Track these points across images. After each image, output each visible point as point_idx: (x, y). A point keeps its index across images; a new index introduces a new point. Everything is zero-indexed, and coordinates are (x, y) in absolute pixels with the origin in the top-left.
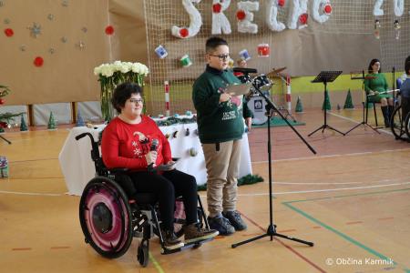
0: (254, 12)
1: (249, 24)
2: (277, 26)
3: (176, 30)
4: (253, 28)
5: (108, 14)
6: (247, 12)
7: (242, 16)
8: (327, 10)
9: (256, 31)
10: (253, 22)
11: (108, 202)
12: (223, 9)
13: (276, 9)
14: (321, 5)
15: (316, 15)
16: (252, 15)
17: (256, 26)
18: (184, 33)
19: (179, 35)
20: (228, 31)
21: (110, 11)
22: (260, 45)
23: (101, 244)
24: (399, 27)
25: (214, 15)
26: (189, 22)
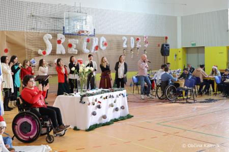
0: (76, 44)
1: (74, 50)
2: (86, 51)
3: (40, 52)
4: (76, 52)
5: (5, 42)
6: (73, 44)
7: (70, 46)
8: (105, 44)
9: (77, 53)
10: (76, 49)
11: (29, 121)
12: (62, 42)
13: (86, 43)
14: (103, 42)
15: (101, 46)
16: (75, 45)
17: (77, 51)
18: (44, 53)
19: (42, 54)
20: (64, 52)
21: (6, 41)
22: (79, 59)
23: (23, 138)
24: (132, 53)
25: (58, 45)
26: (46, 48)
